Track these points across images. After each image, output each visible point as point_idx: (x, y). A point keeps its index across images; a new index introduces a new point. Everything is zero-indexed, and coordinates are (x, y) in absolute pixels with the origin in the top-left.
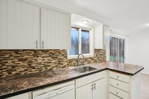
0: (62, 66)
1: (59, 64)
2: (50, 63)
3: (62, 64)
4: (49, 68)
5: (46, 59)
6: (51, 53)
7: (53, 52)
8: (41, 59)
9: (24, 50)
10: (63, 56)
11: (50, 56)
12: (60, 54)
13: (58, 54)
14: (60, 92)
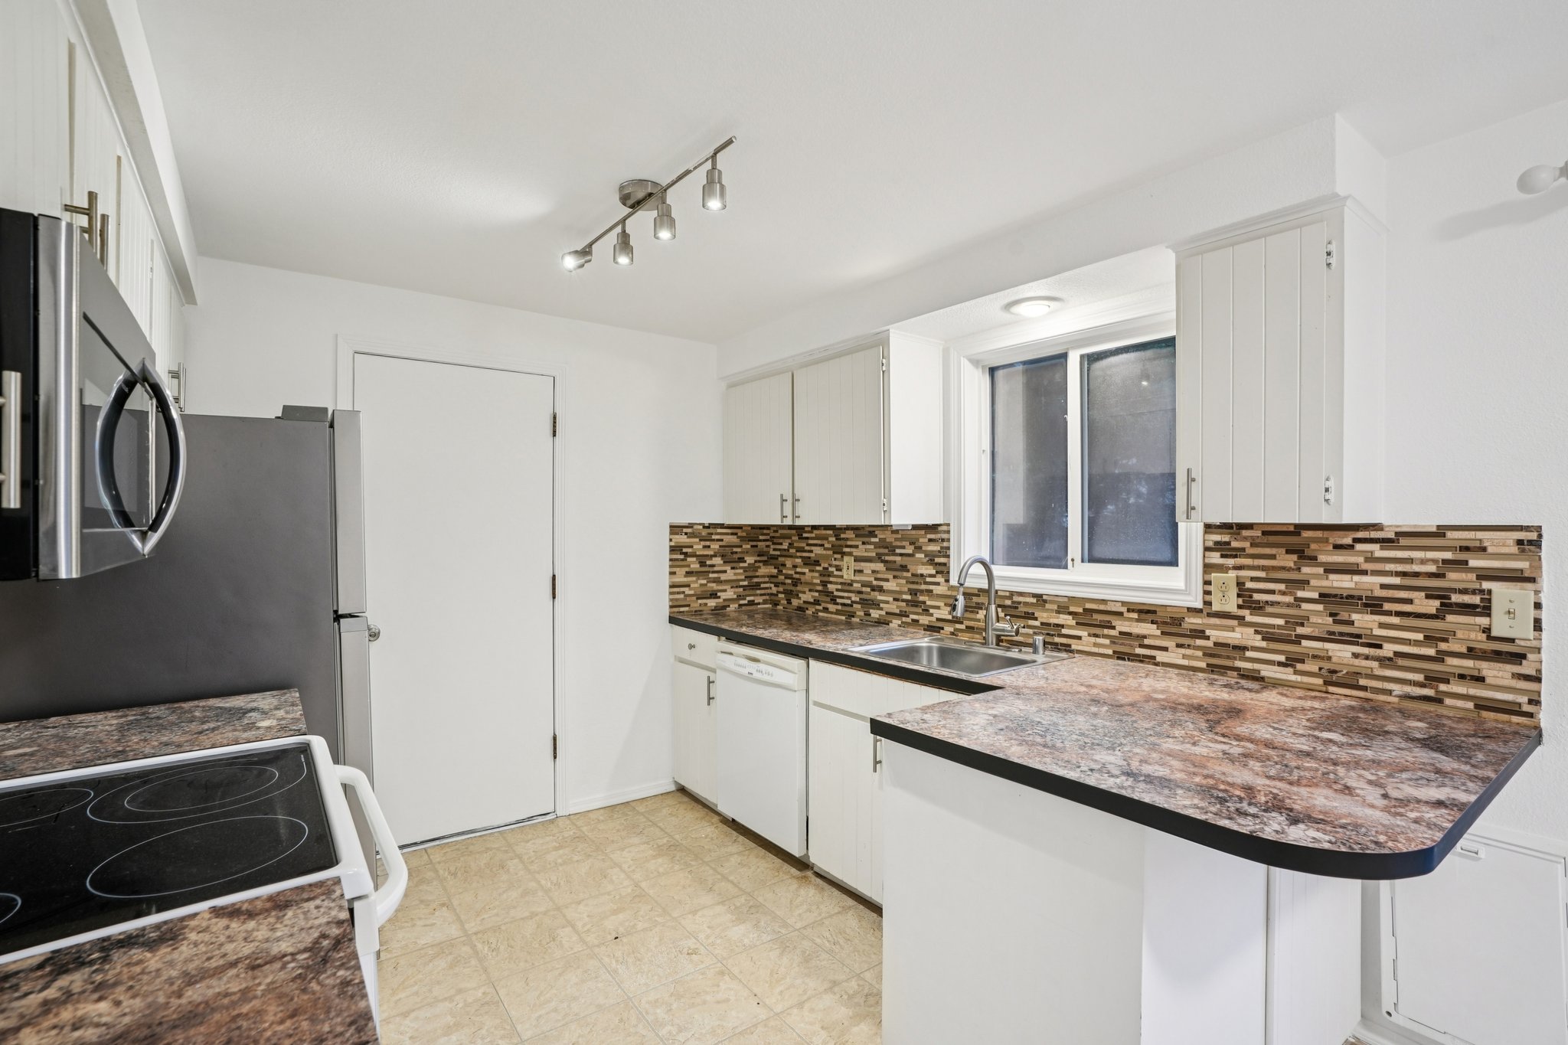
0: (924, 620)
1: (915, 603)
2: (880, 589)
3: (926, 611)
4: (875, 614)
5: (868, 567)
6: (883, 544)
7: (890, 538)
8: (853, 565)
9: (814, 527)
10: (931, 562)
11: (879, 558)
12: (919, 549)
13: (909, 550)
14: (756, 675)
